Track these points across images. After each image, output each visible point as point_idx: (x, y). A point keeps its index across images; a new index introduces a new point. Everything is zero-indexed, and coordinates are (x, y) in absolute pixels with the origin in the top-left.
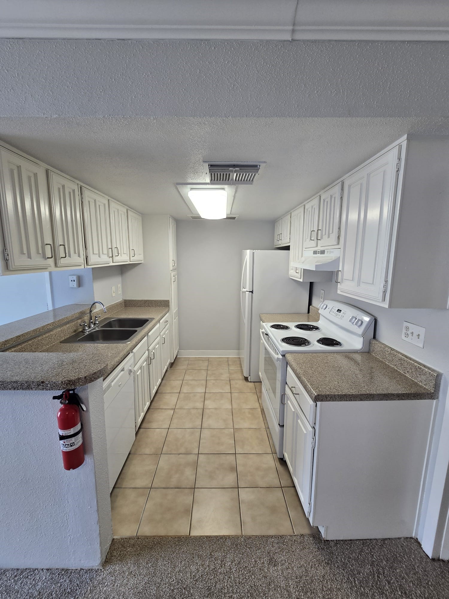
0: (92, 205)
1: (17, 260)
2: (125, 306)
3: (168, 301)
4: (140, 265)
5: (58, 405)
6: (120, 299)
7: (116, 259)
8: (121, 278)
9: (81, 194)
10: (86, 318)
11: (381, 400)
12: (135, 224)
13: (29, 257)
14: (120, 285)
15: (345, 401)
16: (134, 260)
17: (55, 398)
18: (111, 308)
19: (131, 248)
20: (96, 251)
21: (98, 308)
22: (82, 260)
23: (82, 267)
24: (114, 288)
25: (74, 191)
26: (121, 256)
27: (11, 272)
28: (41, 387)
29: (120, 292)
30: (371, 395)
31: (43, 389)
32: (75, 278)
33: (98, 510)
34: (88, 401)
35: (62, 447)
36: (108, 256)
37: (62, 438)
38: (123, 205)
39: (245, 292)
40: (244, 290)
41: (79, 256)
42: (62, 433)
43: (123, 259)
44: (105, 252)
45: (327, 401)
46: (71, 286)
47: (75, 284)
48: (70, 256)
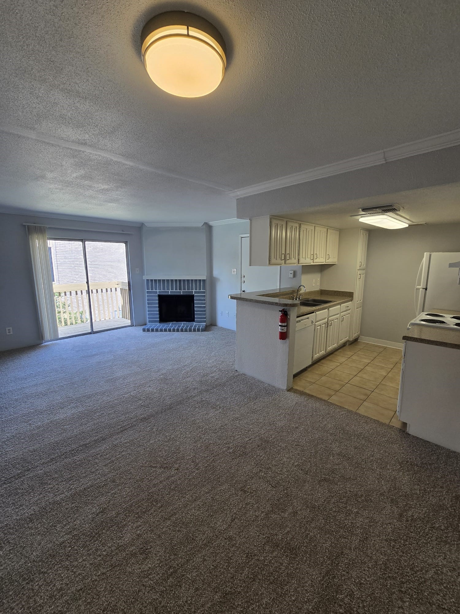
0: (305, 232)
1: (273, 261)
2: (321, 294)
3: (353, 292)
4: (334, 266)
5: (280, 314)
6: (318, 289)
7: (315, 261)
8: (320, 275)
9: (300, 227)
10: (295, 295)
11: (453, 348)
12: (333, 237)
13: (276, 259)
14: (319, 279)
15: (424, 343)
16: (329, 261)
17: (280, 311)
18: (310, 293)
19: (327, 253)
20: (304, 257)
21: (303, 291)
22: (296, 261)
23: (296, 265)
24: (314, 280)
25: (296, 227)
26: (319, 259)
27: (271, 265)
28: (276, 304)
29: (318, 284)
30: (444, 343)
31: (277, 305)
32: (292, 272)
33: (288, 364)
34: (290, 315)
35: (279, 329)
36: (310, 259)
37: (280, 326)
38: (324, 227)
39: (419, 289)
40: (418, 287)
41: (295, 259)
42: (280, 324)
43: (321, 260)
44: (309, 257)
45: (411, 341)
46: (290, 276)
47: (292, 276)
48: (291, 259)
